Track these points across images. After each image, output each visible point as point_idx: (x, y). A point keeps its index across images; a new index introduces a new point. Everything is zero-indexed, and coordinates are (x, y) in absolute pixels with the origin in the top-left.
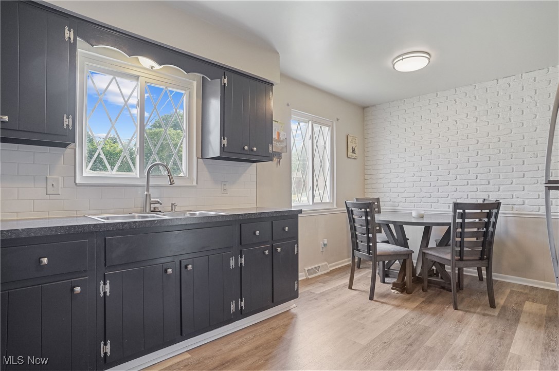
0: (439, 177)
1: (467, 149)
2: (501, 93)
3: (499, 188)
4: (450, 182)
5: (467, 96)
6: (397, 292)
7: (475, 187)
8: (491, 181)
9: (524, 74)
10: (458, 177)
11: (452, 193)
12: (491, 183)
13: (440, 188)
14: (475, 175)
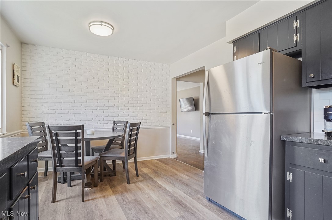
0: (87, 108)
1: (103, 92)
2: (120, 65)
3: (119, 115)
4: (94, 111)
5: (104, 61)
6: (90, 188)
7: (107, 114)
8: (115, 111)
9: (129, 59)
10: (98, 108)
11: (95, 118)
12: (115, 112)
13: (87, 114)
14: (107, 107)
